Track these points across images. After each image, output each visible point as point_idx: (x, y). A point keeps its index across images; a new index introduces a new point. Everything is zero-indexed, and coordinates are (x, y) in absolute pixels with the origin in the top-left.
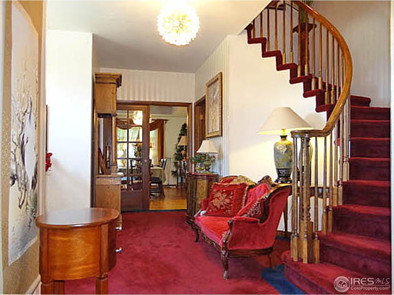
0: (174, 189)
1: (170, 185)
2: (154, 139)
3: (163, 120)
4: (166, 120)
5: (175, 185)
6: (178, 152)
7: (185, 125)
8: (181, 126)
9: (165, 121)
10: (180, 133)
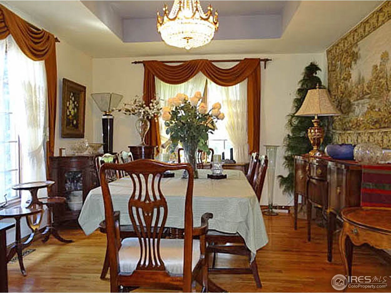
0: (284, 215)
1: (276, 207)
2: (238, 104)
3: (260, 60)
4: (266, 60)
5: (287, 208)
6: (293, 131)
7: (312, 69)
8: (303, 70)
9: (262, 63)
10: (299, 86)
